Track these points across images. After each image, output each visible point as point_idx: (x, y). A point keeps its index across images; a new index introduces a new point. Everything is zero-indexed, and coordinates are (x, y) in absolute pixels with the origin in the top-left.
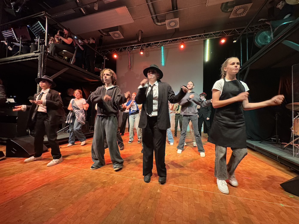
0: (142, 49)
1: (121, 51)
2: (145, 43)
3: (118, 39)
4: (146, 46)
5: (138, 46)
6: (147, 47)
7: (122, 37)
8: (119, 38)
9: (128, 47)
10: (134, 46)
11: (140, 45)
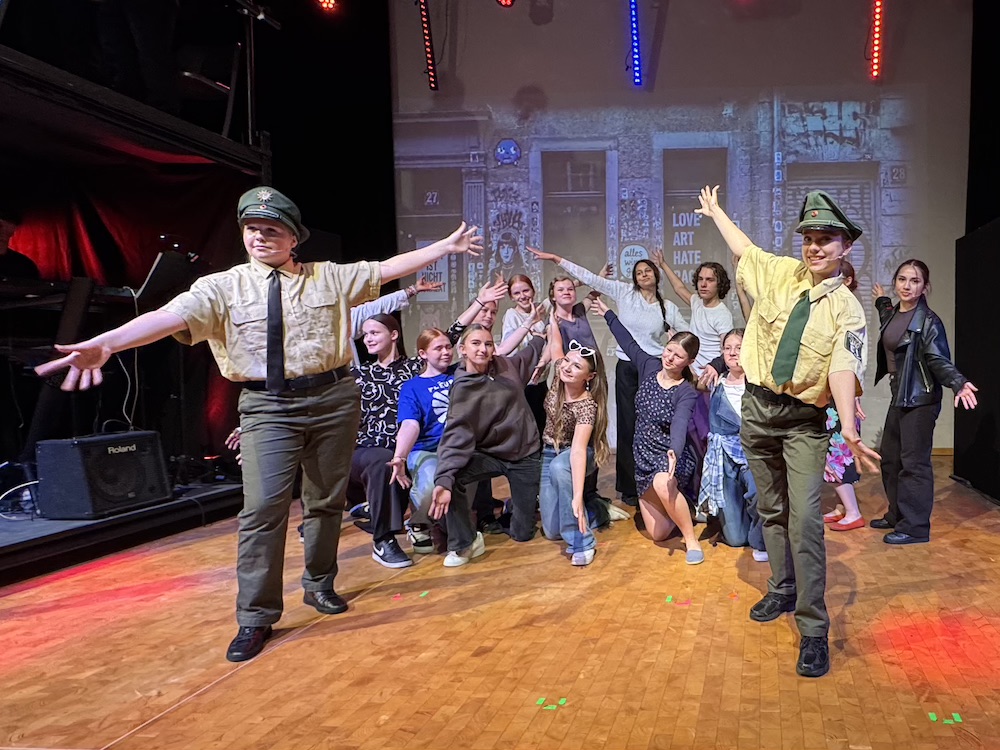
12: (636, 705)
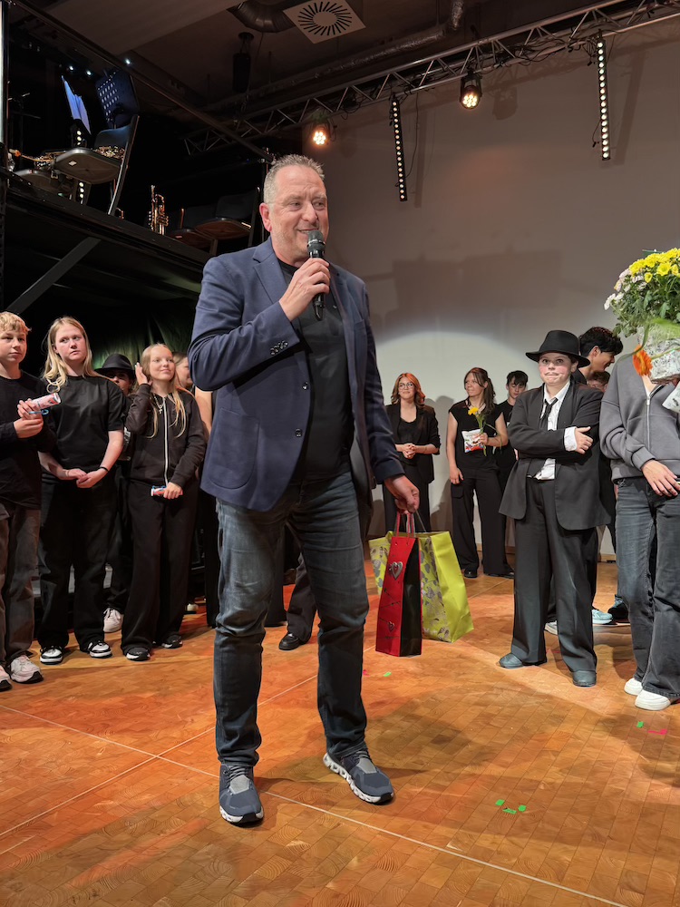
0: (471, 74)
1: (350, 104)
2: (491, 39)
3: (332, 36)
4: (499, 56)
5: (448, 60)
6: (503, 57)
7: (356, 25)
8: (337, 34)
9: (388, 73)
10: (423, 67)
11: (462, 55)
12: (604, 832)
